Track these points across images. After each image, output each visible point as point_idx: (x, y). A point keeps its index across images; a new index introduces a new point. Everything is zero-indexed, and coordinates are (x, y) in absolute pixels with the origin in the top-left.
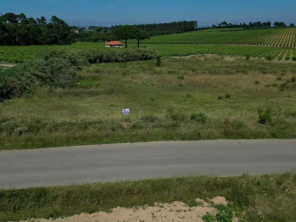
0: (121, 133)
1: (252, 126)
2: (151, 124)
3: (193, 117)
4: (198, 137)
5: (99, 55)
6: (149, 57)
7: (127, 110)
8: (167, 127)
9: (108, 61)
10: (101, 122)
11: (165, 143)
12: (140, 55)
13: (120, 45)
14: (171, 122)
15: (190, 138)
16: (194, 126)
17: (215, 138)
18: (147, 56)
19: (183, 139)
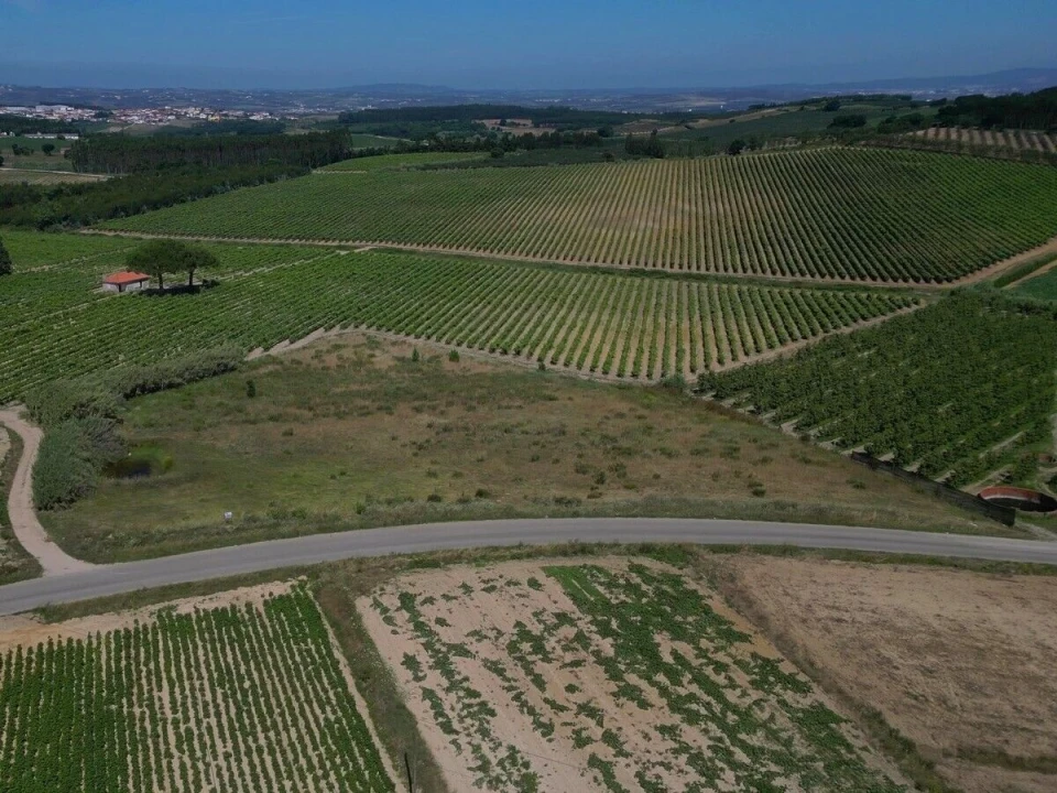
0: (227, 537)
1: (349, 516)
2: (253, 525)
3: (294, 514)
4: (296, 534)
5: (140, 382)
6: (229, 366)
7: (230, 513)
8: (270, 527)
9: (156, 388)
10: (204, 528)
11: (267, 543)
12: (213, 365)
13: (141, 281)
14: (273, 521)
15: (290, 536)
16: (294, 523)
17: (312, 533)
18: (226, 366)
19: (284, 537)
